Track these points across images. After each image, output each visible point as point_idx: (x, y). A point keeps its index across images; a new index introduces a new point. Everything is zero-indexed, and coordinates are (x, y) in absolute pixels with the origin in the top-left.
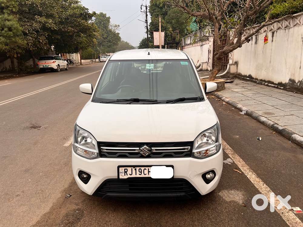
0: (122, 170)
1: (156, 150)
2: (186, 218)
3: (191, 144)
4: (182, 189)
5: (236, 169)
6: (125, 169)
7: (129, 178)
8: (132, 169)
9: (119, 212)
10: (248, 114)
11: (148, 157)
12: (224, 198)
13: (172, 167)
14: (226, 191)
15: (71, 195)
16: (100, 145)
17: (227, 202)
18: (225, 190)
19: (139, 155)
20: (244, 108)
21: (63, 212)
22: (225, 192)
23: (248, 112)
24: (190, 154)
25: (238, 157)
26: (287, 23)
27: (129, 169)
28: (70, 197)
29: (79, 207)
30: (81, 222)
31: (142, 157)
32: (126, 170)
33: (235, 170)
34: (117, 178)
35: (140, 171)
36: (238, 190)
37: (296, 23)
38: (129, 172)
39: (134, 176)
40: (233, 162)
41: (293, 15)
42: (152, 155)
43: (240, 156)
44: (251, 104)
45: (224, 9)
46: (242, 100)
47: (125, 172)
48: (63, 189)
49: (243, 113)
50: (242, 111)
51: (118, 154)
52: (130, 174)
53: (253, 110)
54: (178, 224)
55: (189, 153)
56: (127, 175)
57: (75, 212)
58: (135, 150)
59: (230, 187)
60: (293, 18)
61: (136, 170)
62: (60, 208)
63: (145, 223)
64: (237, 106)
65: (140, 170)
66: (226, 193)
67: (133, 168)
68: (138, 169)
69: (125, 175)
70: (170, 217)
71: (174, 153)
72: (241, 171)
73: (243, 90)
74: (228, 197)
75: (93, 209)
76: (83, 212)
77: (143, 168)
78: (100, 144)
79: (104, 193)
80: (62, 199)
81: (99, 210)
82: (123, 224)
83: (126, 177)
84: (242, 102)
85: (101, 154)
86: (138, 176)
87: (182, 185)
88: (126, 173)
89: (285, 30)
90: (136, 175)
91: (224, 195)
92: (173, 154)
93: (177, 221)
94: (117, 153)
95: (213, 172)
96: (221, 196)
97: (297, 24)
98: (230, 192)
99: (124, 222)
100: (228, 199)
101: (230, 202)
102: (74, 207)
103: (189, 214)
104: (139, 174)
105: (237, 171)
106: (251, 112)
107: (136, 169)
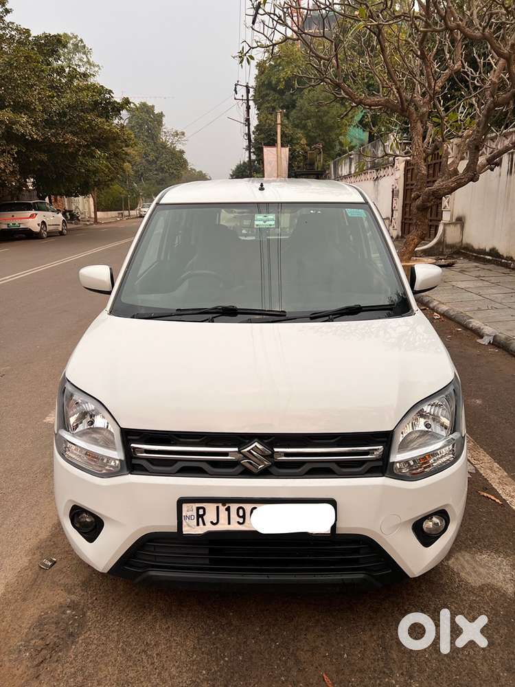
0: (189, 510)
1: (287, 454)
2: (365, 638)
3: (385, 438)
4: (356, 561)
5: (485, 490)
6: (198, 509)
7: (209, 533)
8: (218, 508)
10: (496, 343)
11: (265, 474)
12: (462, 574)
13: (333, 502)
14: (468, 556)
15: (55, 562)
16: (129, 437)
17: (472, 590)
18: (463, 553)
19: (238, 469)
20: (487, 330)
21: (32, 611)
22: (463, 557)
23: (498, 338)
24: (381, 466)
25: (487, 458)
27: (211, 508)
28: (52, 565)
29: (73, 597)
30: (78, 646)
31: (247, 473)
32: (201, 512)
33: (482, 493)
34: (176, 531)
35: (241, 514)
36: (497, 552)
38: (210, 515)
39: (223, 526)
40: (476, 469)
42: (274, 470)
43: (491, 454)
44: (501, 319)
45: (437, 88)
46: (479, 309)
47: (199, 516)
48: (34, 542)
49: (485, 341)
50: (482, 337)
51: (179, 466)
52: (212, 523)
53: (510, 334)
54: (345, 655)
55: (380, 463)
56: (204, 524)
57: (64, 613)
58: (226, 454)
59: (476, 543)
61: (228, 509)
62: (24, 600)
63: (253, 652)
64: (470, 323)
65: (241, 511)
66: (467, 561)
67: (220, 505)
68: (234, 507)
69: (198, 524)
70: (322, 633)
71: (338, 463)
72: (498, 496)
73: (480, 284)
74: (475, 572)
75: (112, 604)
76: (84, 614)
77: (248, 507)
78: (128, 435)
79: (140, 568)
80: (30, 574)
81: (127, 607)
82: (193, 655)
83: (201, 530)
84: (480, 315)
85: (132, 465)
86: (235, 526)
87: (356, 551)
88: (200, 519)
90: (229, 523)
91: (463, 567)
92: (335, 467)
93: (342, 645)
94: (176, 461)
95: (443, 514)
96: (455, 570)
98: (478, 557)
99: (195, 648)
100: (474, 580)
101: (481, 588)
102: (61, 597)
103: (374, 625)
104: (238, 522)
105: (489, 496)
106: (506, 339)
107: (229, 507)
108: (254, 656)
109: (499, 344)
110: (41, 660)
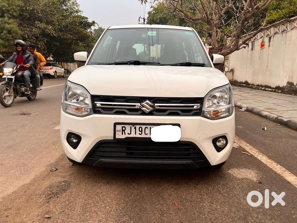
0: (119, 127)
1: (160, 106)
2: (193, 192)
4: (189, 155)
5: (244, 151)
6: (123, 127)
7: (127, 138)
8: (131, 127)
9: (113, 185)
10: (248, 110)
11: (150, 114)
12: (234, 175)
13: (179, 125)
14: (236, 170)
15: (57, 169)
16: (94, 99)
17: (239, 179)
18: (234, 169)
19: (140, 112)
20: (244, 106)
21: (47, 183)
22: (235, 170)
23: (249, 108)
24: (199, 112)
25: (244, 143)
26: (284, 27)
27: (128, 127)
28: (56, 170)
29: (65, 179)
30: (67, 193)
31: (144, 113)
32: (124, 129)
33: (242, 152)
34: (113, 139)
35: (141, 130)
36: (249, 169)
37: (293, 27)
38: (128, 131)
39: (133, 135)
40: (240, 146)
41: (291, 19)
42: (155, 113)
43: (247, 142)
44: (250, 102)
45: (222, 13)
46: (241, 100)
47: (123, 130)
48: (48, 163)
49: (243, 109)
50: (241, 108)
51: (115, 111)
52: (128, 133)
53: (254, 106)
54: (184, 197)
55: (198, 111)
56: (125, 134)
57: (61, 184)
58: (135, 106)
59: (240, 166)
60: (290, 21)
61: (135, 128)
62: (43, 180)
63: (144, 195)
64: (237, 104)
65: (141, 129)
66: (236, 171)
67: (132, 126)
68: (138, 127)
69: (122, 134)
70: (174, 191)
71: (181, 110)
72: (249, 153)
73: (241, 93)
74: (240, 174)
75: (82, 181)
76: (70, 184)
77: (144, 127)
78: (94, 98)
79: (96, 158)
80: (46, 173)
81: (89, 182)
82: (117, 196)
83: (123, 137)
84: (241, 101)
85: (95, 110)
86: (138, 136)
87: (189, 150)
88: (123, 132)
89: (282, 34)
90: (135, 134)
91: (234, 173)
92: (180, 112)
93: (182, 194)
94: (114, 108)
96: (231, 173)
97: (295, 27)
98: (241, 170)
99: (118, 194)
100: (239, 176)
101: (243, 179)
102: (60, 179)
103: (196, 188)
104: (139, 134)
105: (245, 153)
106: (252, 108)
107: (136, 127)
108: (144, 196)
109: (249, 110)
110: (50, 197)
